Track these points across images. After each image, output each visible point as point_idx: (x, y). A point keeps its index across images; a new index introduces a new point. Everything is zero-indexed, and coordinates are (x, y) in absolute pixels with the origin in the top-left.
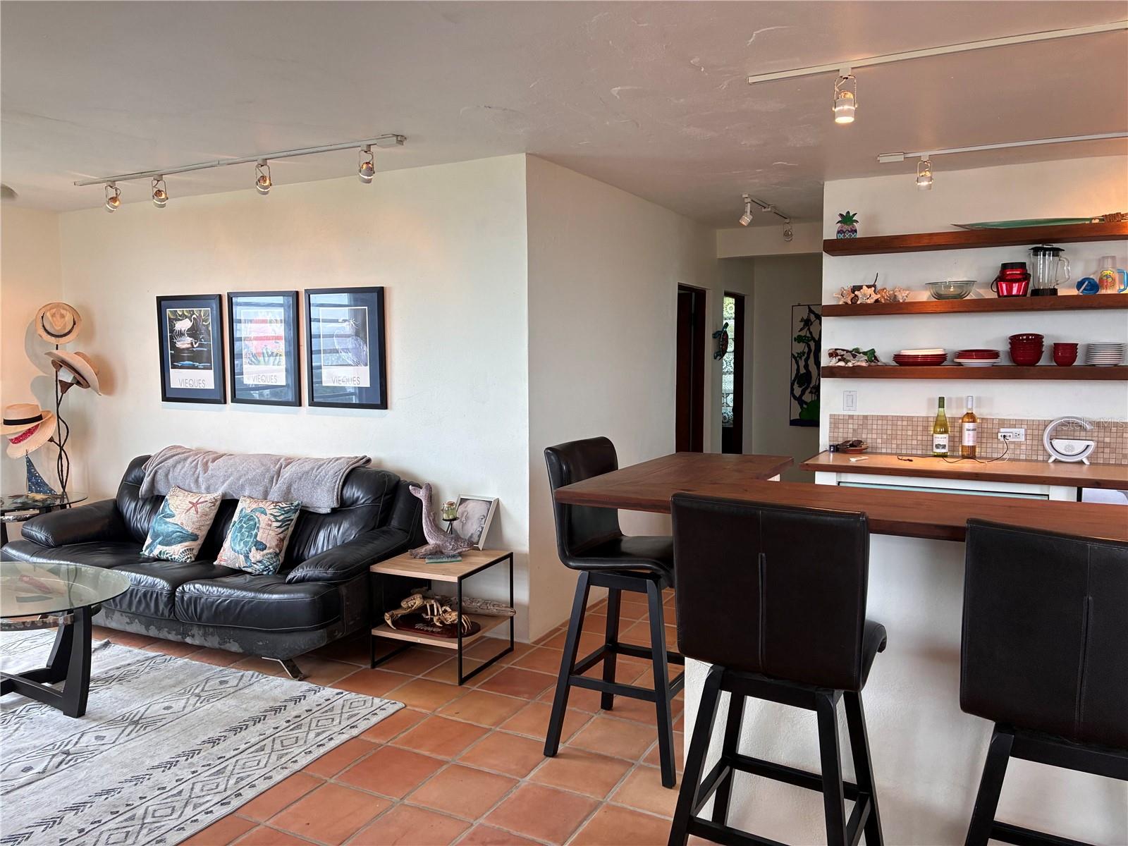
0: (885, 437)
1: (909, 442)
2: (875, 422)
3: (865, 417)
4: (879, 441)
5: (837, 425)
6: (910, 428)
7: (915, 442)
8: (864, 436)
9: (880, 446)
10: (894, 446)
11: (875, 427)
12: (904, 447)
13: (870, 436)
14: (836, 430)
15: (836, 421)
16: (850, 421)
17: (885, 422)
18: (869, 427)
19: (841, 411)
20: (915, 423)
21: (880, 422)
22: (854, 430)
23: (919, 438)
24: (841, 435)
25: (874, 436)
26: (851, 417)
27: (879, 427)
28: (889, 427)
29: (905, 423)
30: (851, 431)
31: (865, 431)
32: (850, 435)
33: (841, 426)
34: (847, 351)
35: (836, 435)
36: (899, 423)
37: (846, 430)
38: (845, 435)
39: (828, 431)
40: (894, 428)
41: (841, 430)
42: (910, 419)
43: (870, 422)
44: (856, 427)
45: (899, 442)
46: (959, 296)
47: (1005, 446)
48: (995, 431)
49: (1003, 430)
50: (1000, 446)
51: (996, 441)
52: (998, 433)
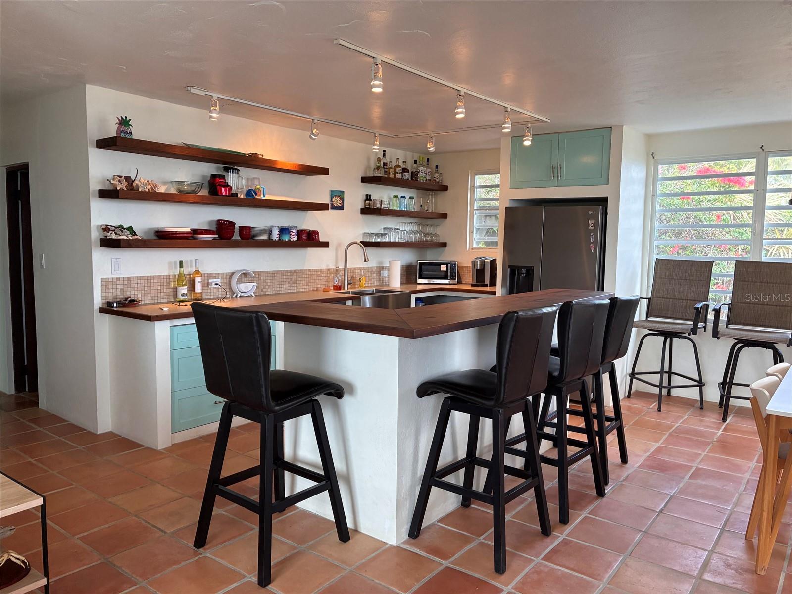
1: (159, 294)
2: (135, 282)
3: (129, 279)
5: (108, 286)
6: (159, 284)
7: (162, 294)
8: (129, 293)
9: (140, 299)
10: (150, 298)
11: (136, 285)
12: (156, 298)
14: (107, 291)
15: (107, 284)
16: (118, 282)
17: (142, 281)
18: (132, 286)
19: (108, 275)
20: (162, 281)
21: (139, 281)
22: (121, 289)
23: (165, 290)
24: (111, 294)
25: (136, 292)
26: (118, 279)
27: (139, 285)
28: (146, 285)
29: (156, 281)
30: (119, 290)
31: (129, 289)
32: (118, 293)
33: (111, 287)
34: (116, 228)
35: (107, 294)
36: (152, 281)
37: (115, 290)
38: (115, 294)
39: (100, 292)
40: (149, 284)
41: (111, 290)
42: (159, 277)
43: (132, 282)
44: (122, 286)
45: (153, 295)
46: (194, 192)
47: (212, 290)
48: (206, 281)
49: (210, 281)
50: (209, 291)
51: (207, 288)
52: (208, 283)
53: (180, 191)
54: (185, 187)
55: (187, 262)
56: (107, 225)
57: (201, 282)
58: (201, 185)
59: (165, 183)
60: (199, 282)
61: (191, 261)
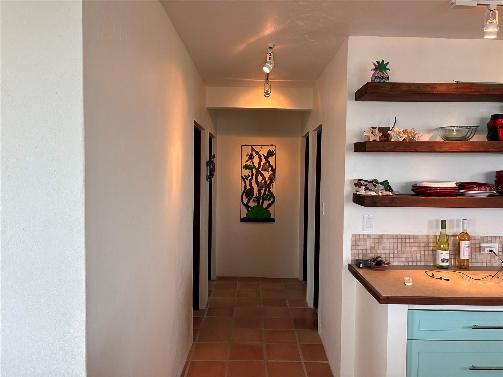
0: (396, 252)
1: (415, 256)
2: (388, 240)
3: (381, 236)
4: (391, 256)
5: (358, 243)
6: (415, 244)
7: (419, 256)
8: (379, 252)
9: (392, 259)
10: (403, 259)
11: (388, 244)
12: (411, 260)
13: (384, 252)
14: (357, 248)
15: (357, 240)
16: (369, 240)
17: (396, 240)
18: (384, 244)
19: (361, 231)
20: (419, 241)
21: (392, 240)
22: (372, 247)
23: (423, 252)
24: (361, 251)
25: (388, 252)
26: (369, 236)
27: (392, 244)
28: (400, 244)
29: (411, 241)
30: (369, 248)
31: (380, 248)
32: (369, 251)
33: (361, 244)
34: (369, 182)
35: (357, 251)
36: (407, 241)
37: (365, 247)
38: (364, 252)
39: (350, 248)
40: (403, 244)
41: (361, 248)
42: (415, 237)
43: (384, 240)
44: (373, 244)
45: (407, 256)
46: (465, 139)
47: (485, 257)
48: (478, 245)
49: (483, 245)
50: (481, 257)
51: (478, 253)
52: (480, 247)
53: (447, 139)
54: (455, 134)
55: (452, 221)
56: (360, 180)
57: (469, 247)
58: (475, 130)
59: (429, 131)
60: (466, 247)
61: (458, 221)
